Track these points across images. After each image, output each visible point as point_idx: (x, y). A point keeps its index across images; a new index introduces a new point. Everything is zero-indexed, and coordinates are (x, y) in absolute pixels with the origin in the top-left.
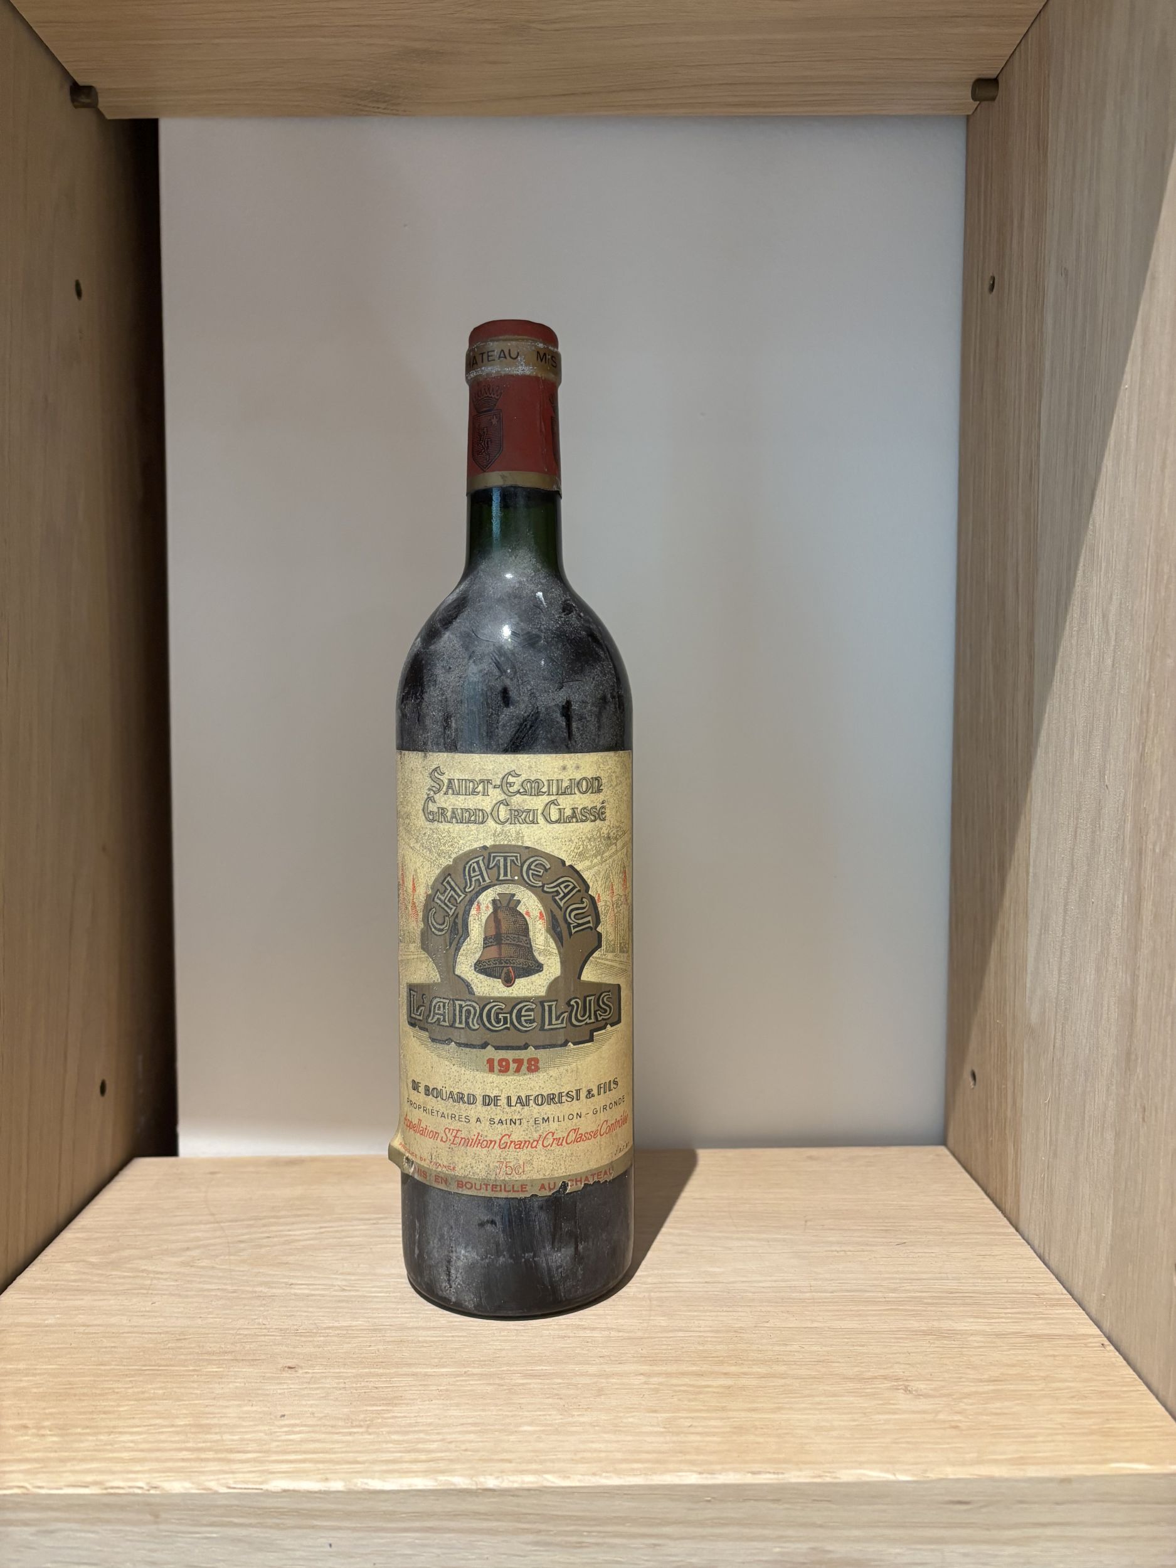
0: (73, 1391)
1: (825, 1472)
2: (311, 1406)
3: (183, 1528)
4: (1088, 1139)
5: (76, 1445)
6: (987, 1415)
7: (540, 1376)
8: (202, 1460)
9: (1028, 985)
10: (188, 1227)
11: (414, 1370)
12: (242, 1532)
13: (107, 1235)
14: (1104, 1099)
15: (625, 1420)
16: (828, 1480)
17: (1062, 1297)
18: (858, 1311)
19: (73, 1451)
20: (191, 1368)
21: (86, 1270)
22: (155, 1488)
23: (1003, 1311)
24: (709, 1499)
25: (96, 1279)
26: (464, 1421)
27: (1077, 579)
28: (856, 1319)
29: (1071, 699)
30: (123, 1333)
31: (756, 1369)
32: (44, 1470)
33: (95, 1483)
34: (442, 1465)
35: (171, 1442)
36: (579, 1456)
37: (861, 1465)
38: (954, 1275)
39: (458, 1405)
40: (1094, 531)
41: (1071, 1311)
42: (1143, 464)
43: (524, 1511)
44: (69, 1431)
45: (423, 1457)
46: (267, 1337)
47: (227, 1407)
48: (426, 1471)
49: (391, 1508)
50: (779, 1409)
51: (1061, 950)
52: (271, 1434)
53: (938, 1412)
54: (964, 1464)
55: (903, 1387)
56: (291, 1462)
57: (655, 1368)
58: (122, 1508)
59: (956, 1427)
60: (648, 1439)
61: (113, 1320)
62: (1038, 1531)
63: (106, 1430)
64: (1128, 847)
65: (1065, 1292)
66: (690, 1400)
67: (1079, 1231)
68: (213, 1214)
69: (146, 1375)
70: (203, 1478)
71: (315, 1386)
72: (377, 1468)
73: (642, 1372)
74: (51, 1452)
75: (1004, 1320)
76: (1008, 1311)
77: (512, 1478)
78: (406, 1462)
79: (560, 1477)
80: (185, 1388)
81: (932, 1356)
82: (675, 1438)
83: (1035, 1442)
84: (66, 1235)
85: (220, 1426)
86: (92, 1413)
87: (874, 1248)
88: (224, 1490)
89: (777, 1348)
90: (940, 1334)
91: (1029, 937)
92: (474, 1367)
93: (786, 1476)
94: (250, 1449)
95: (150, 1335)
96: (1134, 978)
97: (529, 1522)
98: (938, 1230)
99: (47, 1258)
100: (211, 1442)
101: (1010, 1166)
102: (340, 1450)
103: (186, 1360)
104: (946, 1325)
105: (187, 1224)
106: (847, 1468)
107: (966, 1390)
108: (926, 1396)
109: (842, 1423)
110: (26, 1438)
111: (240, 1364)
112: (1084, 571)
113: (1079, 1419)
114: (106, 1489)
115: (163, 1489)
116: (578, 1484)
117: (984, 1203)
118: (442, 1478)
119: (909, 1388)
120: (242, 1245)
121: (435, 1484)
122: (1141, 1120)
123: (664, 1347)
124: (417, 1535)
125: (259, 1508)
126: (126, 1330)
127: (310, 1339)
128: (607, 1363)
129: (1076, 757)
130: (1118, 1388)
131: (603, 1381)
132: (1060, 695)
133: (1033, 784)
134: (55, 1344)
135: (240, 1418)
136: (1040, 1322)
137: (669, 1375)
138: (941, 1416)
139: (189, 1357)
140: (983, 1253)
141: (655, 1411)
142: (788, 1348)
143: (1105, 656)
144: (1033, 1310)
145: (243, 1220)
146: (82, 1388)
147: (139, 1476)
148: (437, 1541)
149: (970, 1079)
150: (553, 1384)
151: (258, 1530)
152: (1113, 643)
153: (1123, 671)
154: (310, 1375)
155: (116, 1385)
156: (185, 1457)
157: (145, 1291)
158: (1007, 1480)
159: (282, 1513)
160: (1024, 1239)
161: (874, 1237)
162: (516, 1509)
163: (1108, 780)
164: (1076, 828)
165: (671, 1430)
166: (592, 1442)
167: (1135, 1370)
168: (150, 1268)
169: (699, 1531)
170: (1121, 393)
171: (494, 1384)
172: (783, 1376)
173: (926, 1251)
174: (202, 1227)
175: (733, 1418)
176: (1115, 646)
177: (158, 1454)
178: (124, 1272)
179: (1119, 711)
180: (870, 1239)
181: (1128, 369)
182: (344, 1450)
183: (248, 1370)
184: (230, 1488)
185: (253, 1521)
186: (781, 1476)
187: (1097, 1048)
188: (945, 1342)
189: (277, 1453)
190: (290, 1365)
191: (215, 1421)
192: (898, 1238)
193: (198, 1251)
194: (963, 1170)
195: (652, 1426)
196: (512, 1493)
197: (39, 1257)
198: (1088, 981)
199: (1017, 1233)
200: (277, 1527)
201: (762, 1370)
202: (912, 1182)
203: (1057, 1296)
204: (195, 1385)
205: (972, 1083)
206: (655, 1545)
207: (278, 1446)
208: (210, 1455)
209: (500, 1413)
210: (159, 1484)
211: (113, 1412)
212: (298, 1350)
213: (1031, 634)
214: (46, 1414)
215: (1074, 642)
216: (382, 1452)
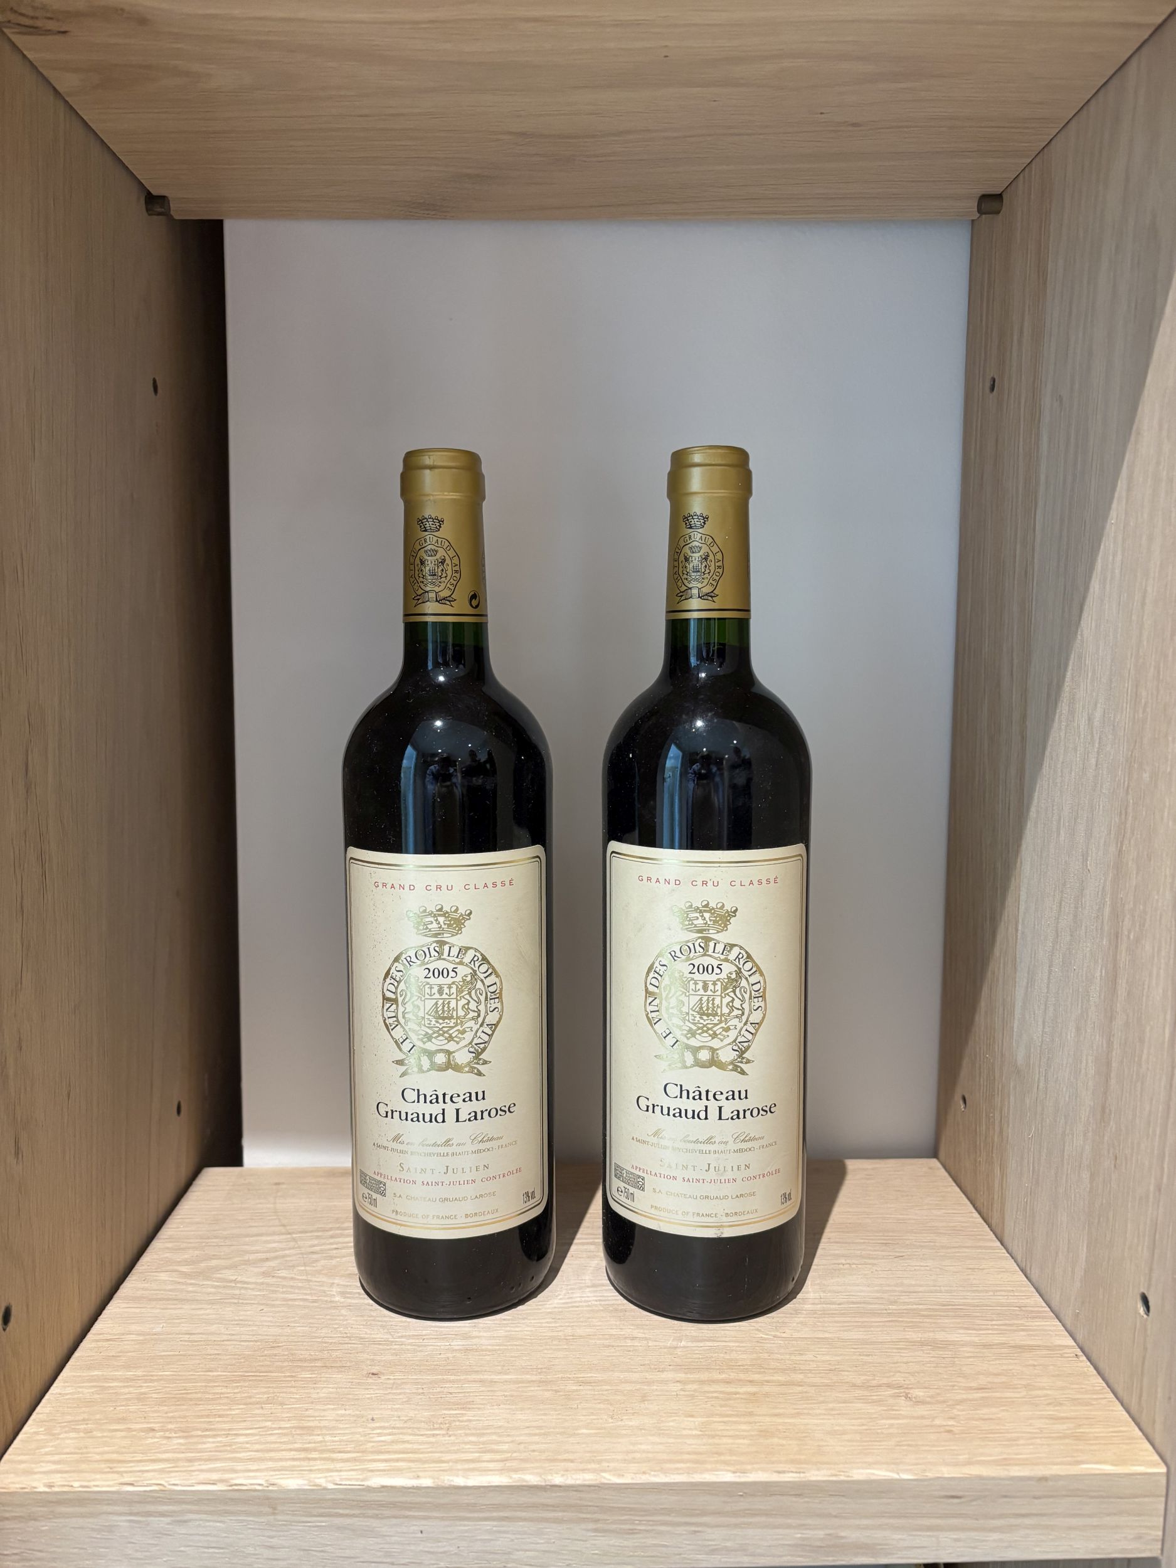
0: (189, 1396)
1: (840, 1471)
2: (396, 1410)
3: (296, 1518)
4: (1067, 1174)
5: (200, 1446)
6: (977, 1420)
7: (590, 1383)
8: (309, 1459)
9: (1015, 1030)
10: (264, 1238)
11: (481, 1377)
12: (348, 1521)
13: (193, 1245)
14: (1082, 1143)
15: (667, 1424)
16: (842, 1478)
17: (1041, 1309)
18: (863, 1322)
19: (199, 1452)
20: (289, 1374)
21: (181, 1280)
22: (271, 1484)
23: (990, 1323)
24: (741, 1494)
25: (190, 1289)
26: (527, 1424)
27: (1066, 679)
28: (861, 1329)
29: (1059, 785)
30: (223, 1341)
31: (776, 1377)
32: (176, 1469)
33: (222, 1481)
34: (515, 1464)
35: (281, 1443)
36: (630, 1456)
37: (870, 1465)
38: (946, 1288)
39: (522, 1409)
40: (1082, 641)
41: (1049, 1323)
42: (1125, 595)
43: (586, 1503)
44: (192, 1433)
45: (498, 1457)
46: (349, 1345)
47: (324, 1410)
48: (501, 1470)
49: (473, 1501)
50: (799, 1414)
51: (1046, 1005)
52: (365, 1435)
53: (934, 1418)
54: (956, 1464)
55: (904, 1394)
56: (386, 1461)
57: (691, 1376)
58: (245, 1501)
59: (949, 1431)
60: (688, 1441)
61: (213, 1328)
62: (1019, 1521)
63: (223, 1433)
64: (1106, 928)
65: (1044, 1305)
66: (721, 1406)
67: (1057, 1253)
68: (284, 1226)
69: (250, 1380)
70: (313, 1476)
71: (398, 1391)
72: (459, 1466)
73: (678, 1379)
74: (179, 1453)
75: (990, 1332)
76: (994, 1322)
77: (574, 1477)
78: (484, 1461)
79: (614, 1475)
80: (286, 1393)
81: (928, 1365)
82: (711, 1441)
83: (1018, 1445)
84: (156, 1244)
85: (321, 1428)
86: (208, 1416)
87: (875, 1262)
88: (331, 1486)
89: (793, 1357)
90: (935, 1345)
91: (1017, 988)
92: (533, 1374)
93: (807, 1475)
94: (349, 1449)
95: (247, 1343)
96: (1110, 1043)
97: (589, 1513)
98: (932, 1244)
99: (144, 1268)
100: (315, 1443)
101: (996, 1186)
102: (425, 1450)
103: (282, 1367)
104: (940, 1336)
105: (261, 1235)
106: (859, 1468)
107: (959, 1397)
108: (923, 1403)
109: (853, 1428)
110: (156, 1440)
111: (330, 1370)
112: (1072, 675)
113: (1054, 1424)
114: (231, 1486)
115: (280, 1486)
116: (630, 1481)
117: (972, 1217)
118: (516, 1476)
119: (909, 1396)
120: (315, 1256)
121: (511, 1481)
122: (1113, 1166)
123: (695, 1356)
124: (495, 1523)
125: (361, 1501)
126: (225, 1337)
127: (388, 1347)
128: (647, 1371)
129: (1062, 838)
130: (1089, 1396)
131: (645, 1387)
132: (1049, 779)
133: (1023, 853)
134: (164, 1351)
135: (337, 1421)
136: (1022, 1333)
137: (702, 1382)
138: (937, 1422)
139: (286, 1364)
140: (971, 1266)
141: (692, 1416)
142: (804, 1358)
143: (1090, 755)
144: (1016, 1322)
145: (312, 1232)
146: (196, 1393)
147: (258, 1474)
148: (511, 1528)
149: (961, 1102)
150: (603, 1391)
151: (361, 1519)
152: (1097, 745)
153: (1105, 773)
154: (392, 1381)
155: (224, 1390)
156: (295, 1457)
157: (236, 1301)
158: (993, 1478)
159: (382, 1506)
160: (1008, 1253)
161: (875, 1251)
162: (578, 1502)
163: (1090, 865)
164: (1061, 900)
165: (707, 1433)
166: (641, 1444)
167: (1104, 1379)
168: (239, 1278)
169: (733, 1520)
170: (1108, 526)
171: (552, 1390)
172: (800, 1384)
173: (922, 1264)
174: (276, 1238)
175: (760, 1422)
176: (1099, 748)
177: (272, 1454)
178: (214, 1281)
179: (1101, 807)
180: (871, 1253)
181: (1114, 505)
182: (429, 1450)
183: (338, 1376)
184: (337, 1484)
185: (357, 1512)
186: (802, 1475)
187: (1076, 1097)
188: (941, 1353)
189: (372, 1452)
190: (372, 1371)
191: (316, 1424)
192: (896, 1252)
193: (277, 1262)
194: (954, 1184)
195: (690, 1429)
196: (574, 1489)
197: (136, 1267)
198: (1069, 1037)
199: (1002, 1247)
200: (376, 1517)
201: (782, 1378)
202: (907, 1196)
203: (1036, 1309)
204: (293, 1390)
205: (962, 1106)
206: (695, 1532)
207: (373, 1446)
208: (314, 1455)
209: (560, 1417)
210: (276, 1481)
211: (228, 1415)
212: (378, 1358)
213: (1024, 717)
214: (168, 1417)
215: (1062, 734)
216: (463, 1452)
